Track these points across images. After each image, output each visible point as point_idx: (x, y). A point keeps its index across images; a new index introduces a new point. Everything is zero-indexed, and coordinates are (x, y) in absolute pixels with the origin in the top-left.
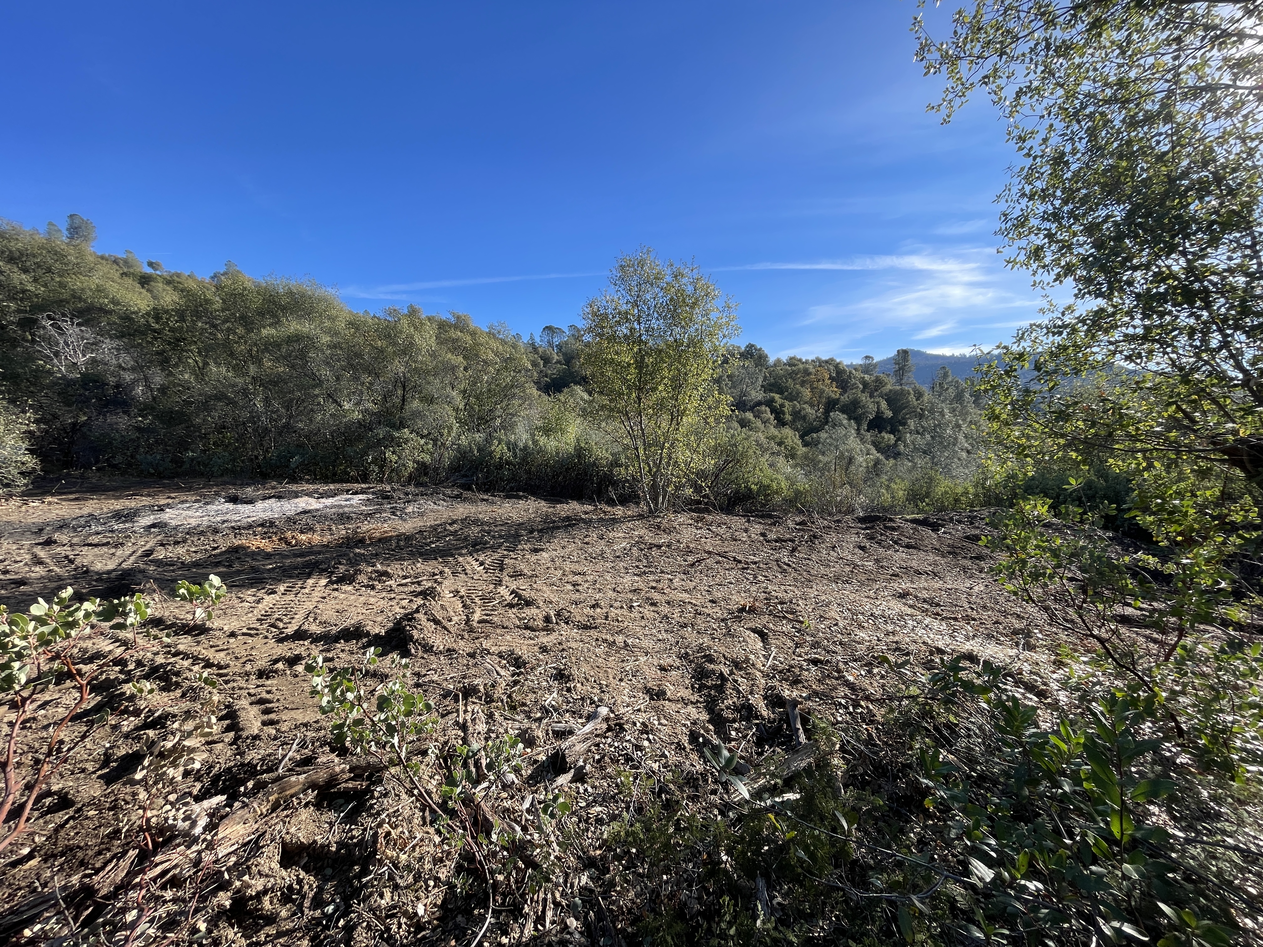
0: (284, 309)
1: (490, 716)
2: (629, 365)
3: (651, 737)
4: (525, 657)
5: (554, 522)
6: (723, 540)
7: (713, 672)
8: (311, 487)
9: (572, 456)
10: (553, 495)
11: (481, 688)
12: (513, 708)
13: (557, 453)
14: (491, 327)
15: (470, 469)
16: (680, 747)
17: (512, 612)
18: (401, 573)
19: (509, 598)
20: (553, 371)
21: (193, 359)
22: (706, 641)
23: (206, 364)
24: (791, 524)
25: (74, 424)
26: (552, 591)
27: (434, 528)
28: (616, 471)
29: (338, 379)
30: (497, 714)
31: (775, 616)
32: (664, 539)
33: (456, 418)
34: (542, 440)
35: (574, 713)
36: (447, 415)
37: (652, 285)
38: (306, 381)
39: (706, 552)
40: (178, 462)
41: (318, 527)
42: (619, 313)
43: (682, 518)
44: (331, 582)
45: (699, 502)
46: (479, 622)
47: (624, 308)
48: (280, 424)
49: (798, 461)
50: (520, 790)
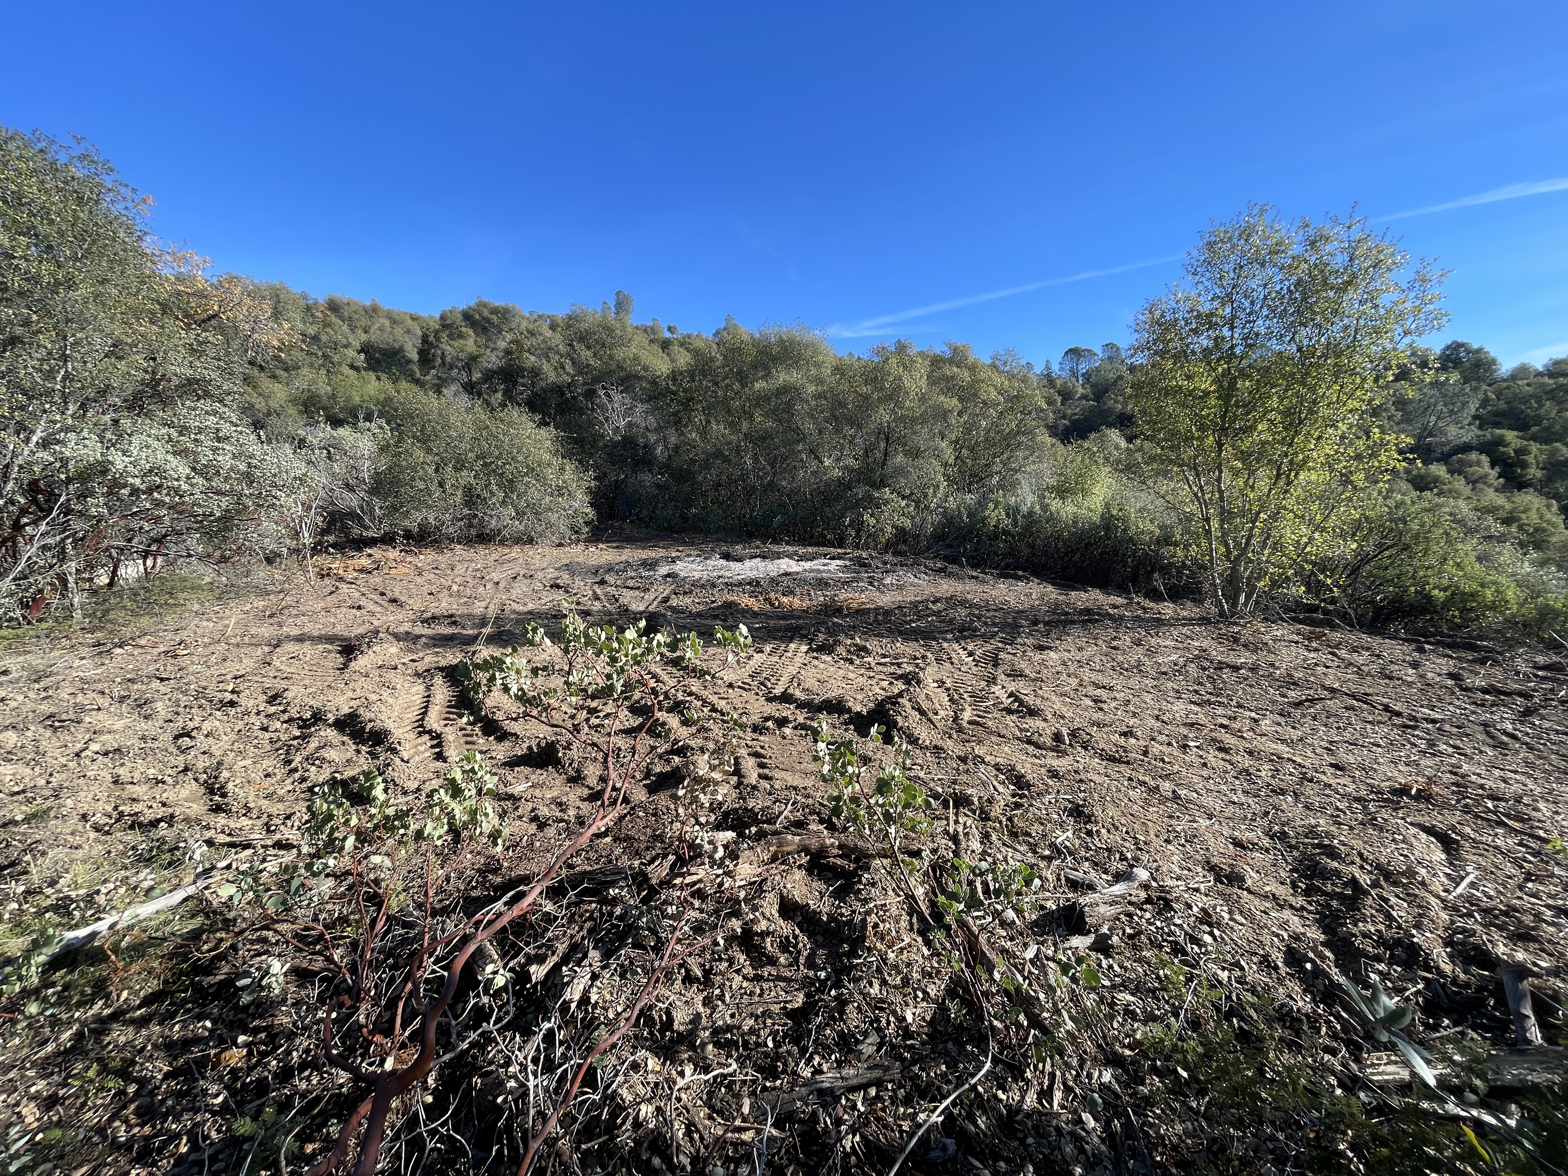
0: (775, 359)
1: (986, 836)
2: (1207, 394)
3: (1216, 932)
4: (1029, 777)
5: (1067, 614)
6: (1359, 672)
7: (1338, 874)
8: (791, 549)
9: (1094, 527)
10: (1063, 578)
11: (976, 800)
12: (1014, 835)
13: (1075, 523)
14: (995, 358)
15: (956, 538)
16: (1266, 963)
17: (1010, 719)
18: (880, 651)
19: (1007, 702)
20: (1075, 410)
21: (699, 418)
22: (1323, 823)
23: (708, 422)
24: (1523, 668)
25: (617, 481)
26: (1064, 704)
27: (915, 605)
28: (1166, 551)
29: (820, 432)
30: (994, 837)
31: (1477, 816)
32: (1244, 658)
33: (944, 475)
34: (1055, 504)
35: (1096, 864)
36: (935, 471)
37: (1262, 265)
38: (791, 435)
39: (1324, 687)
40: (684, 517)
41: (798, 590)
42: (1199, 316)
43: (1278, 631)
44: (811, 650)
45: (1313, 609)
46: (970, 723)
47: (1206, 307)
48: (765, 482)
49: (1550, 554)
50: (1021, 934)
